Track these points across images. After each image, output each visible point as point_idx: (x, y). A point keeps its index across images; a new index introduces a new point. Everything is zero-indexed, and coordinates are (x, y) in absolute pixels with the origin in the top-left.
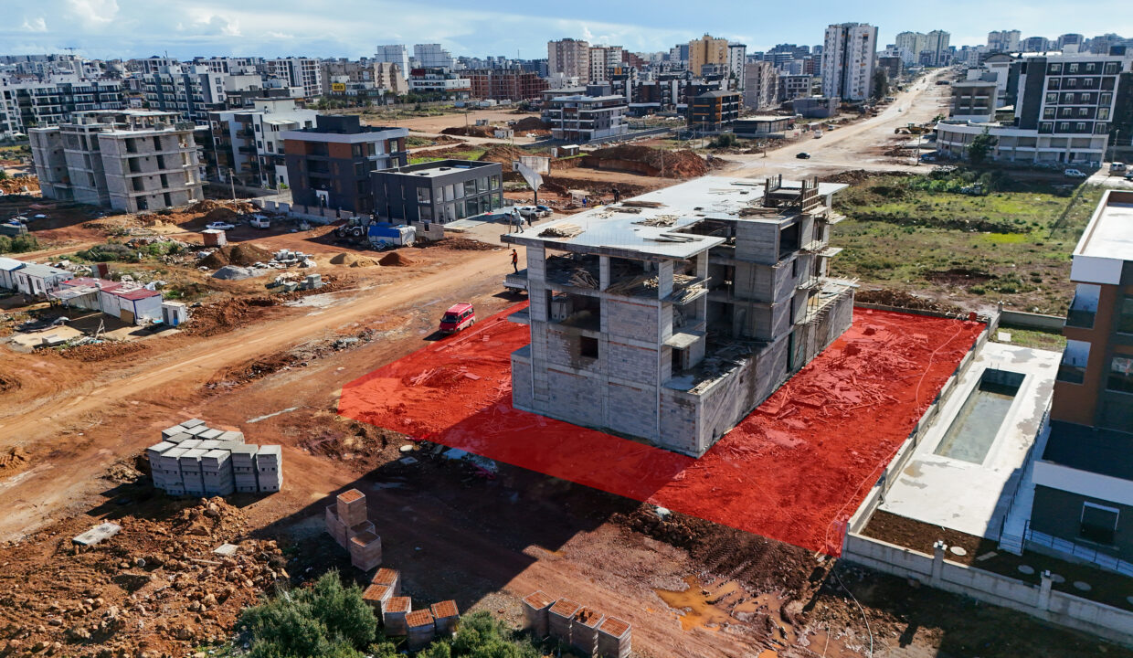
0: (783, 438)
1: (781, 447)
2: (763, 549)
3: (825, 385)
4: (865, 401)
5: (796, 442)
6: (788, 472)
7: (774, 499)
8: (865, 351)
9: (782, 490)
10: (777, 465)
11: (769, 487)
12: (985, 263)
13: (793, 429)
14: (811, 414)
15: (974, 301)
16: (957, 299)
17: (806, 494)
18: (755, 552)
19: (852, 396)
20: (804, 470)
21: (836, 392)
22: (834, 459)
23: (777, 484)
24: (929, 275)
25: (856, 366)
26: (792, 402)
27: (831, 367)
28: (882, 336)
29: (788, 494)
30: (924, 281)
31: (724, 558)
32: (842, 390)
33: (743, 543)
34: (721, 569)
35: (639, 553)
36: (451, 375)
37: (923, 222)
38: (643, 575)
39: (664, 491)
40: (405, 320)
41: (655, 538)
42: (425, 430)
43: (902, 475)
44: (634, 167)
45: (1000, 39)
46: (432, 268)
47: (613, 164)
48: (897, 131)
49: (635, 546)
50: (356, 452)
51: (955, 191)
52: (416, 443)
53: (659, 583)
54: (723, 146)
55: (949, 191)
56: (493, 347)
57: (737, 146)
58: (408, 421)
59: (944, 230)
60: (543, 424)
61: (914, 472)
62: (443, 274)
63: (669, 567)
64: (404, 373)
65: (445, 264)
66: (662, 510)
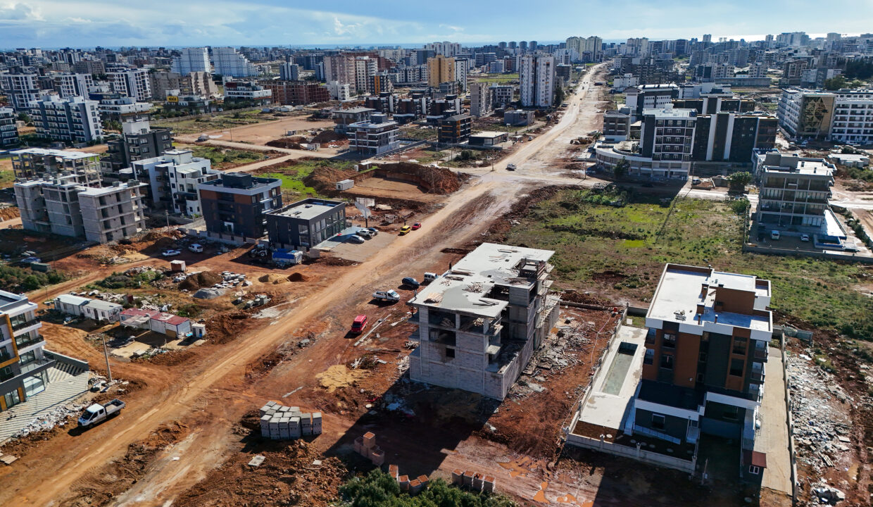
0: (535, 387)
1: (537, 392)
2: (536, 442)
3: (551, 357)
4: (569, 364)
5: (543, 388)
6: (541, 405)
7: (537, 419)
8: (567, 334)
9: (540, 414)
10: (536, 402)
11: (534, 413)
12: (622, 266)
13: (540, 382)
14: (546, 373)
15: (617, 295)
16: (606, 292)
17: (550, 415)
18: (533, 443)
19: (563, 362)
20: (547, 403)
21: (556, 360)
22: (558, 396)
23: (537, 411)
24: (595, 276)
25: (563, 344)
26: (537, 367)
27: (552, 345)
28: (574, 324)
29: (543, 415)
30: (592, 281)
31: (521, 447)
32: (559, 358)
33: (528, 440)
34: (520, 452)
35: (487, 448)
36: (371, 361)
37: (590, 232)
38: (491, 457)
39: (491, 419)
40: (327, 324)
41: (492, 441)
42: (374, 396)
43: (587, 403)
44: (410, 179)
45: (635, 44)
46: (323, 282)
47: (397, 176)
48: (572, 142)
49: (485, 445)
50: (346, 410)
51: (607, 204)
52: (372, 403)
53: (499, 460)
54: (465, 159)
55: (604, 204)
56: (385, 342)
57: (474, 159)
58: (362, 391)
59: (601, 238)
60: (428, 388)
61: (592, 401)
62: (332, 287)
63: (500, 453)
64: (345, 361)
65: (330, 279)
66: (493, 428)
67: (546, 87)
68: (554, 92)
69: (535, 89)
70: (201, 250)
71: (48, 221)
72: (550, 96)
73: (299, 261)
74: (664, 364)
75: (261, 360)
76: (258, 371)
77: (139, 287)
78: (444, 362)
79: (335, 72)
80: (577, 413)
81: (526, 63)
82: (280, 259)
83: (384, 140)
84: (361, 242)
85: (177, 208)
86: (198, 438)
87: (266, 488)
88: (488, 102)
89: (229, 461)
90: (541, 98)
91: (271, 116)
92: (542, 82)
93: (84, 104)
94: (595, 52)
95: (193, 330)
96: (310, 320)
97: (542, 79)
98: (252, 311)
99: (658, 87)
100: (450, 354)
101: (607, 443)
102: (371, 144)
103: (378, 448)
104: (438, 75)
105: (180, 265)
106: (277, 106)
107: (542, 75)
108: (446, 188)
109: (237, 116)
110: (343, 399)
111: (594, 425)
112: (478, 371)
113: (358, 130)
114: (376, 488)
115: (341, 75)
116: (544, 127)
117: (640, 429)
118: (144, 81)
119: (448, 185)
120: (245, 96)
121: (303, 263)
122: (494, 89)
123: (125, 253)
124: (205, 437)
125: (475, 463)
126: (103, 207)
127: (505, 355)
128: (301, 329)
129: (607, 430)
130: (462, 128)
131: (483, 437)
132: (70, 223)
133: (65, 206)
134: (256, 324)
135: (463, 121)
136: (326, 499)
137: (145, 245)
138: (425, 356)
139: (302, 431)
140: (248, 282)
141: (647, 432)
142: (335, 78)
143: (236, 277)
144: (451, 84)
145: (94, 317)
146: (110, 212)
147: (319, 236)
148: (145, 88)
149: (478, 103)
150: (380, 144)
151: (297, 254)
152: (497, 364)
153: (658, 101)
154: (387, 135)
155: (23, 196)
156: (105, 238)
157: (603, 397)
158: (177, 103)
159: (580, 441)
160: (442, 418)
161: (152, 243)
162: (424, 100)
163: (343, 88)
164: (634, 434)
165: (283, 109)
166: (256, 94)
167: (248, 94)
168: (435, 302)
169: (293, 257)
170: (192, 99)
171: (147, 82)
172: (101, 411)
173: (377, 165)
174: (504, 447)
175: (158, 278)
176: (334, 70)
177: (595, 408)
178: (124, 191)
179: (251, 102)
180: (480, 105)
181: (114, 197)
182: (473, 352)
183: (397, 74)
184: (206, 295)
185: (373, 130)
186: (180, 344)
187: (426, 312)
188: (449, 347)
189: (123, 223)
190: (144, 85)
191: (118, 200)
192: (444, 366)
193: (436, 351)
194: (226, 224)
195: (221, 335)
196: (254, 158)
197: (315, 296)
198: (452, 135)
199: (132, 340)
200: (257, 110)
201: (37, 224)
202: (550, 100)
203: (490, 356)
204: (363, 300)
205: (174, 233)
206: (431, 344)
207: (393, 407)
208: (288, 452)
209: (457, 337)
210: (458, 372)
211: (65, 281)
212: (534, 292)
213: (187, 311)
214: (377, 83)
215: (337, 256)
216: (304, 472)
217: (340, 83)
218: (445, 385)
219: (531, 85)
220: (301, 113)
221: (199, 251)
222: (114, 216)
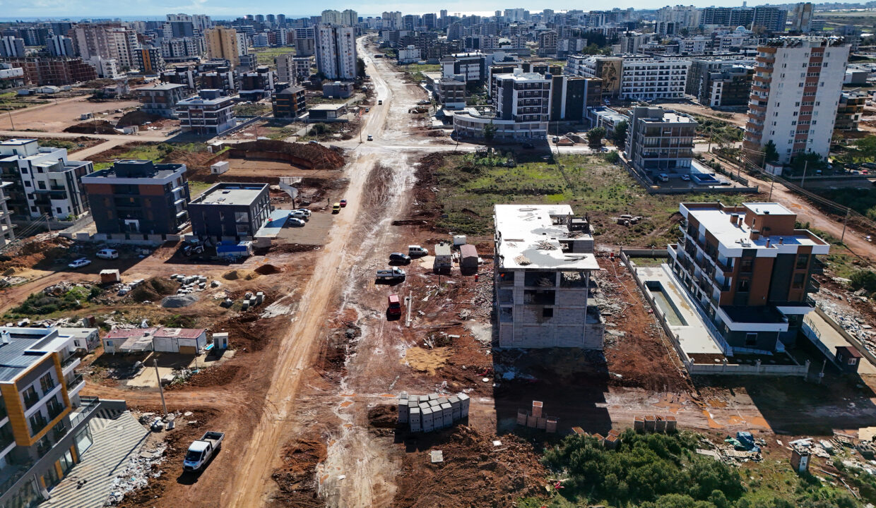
45: (390, 17)
48: (409, 112)
67: (350, 59)
68: (356, 64)
69: (337, 60)
72: (354, 68)
79: (93, 46)
81: (326, 34)
90: (346, 70)
92: (344, 54)
97: (344, 50)
99: (468, 56)
104: (219, 47)
106: (39, 88)
107: (344, 46)
115: (101, 49)
116: (366, 99)
119: (336, 159)
135: (298, 94)
142: (93, 52)
149: (286, 76)
150: (219, 123)
153: (469, 69)
162: (230, 74)
163: (108, 64)
165: (46, 91)
166: (4, 74)
173: (229, 145)
176: (90, 43)
180: (288, 78)
183: (159, 49)
185: (210, 107)
200: (10, 93)
202: (354, 72)
214: (146, 59)
217: (104, 58)
219: (334, 56)
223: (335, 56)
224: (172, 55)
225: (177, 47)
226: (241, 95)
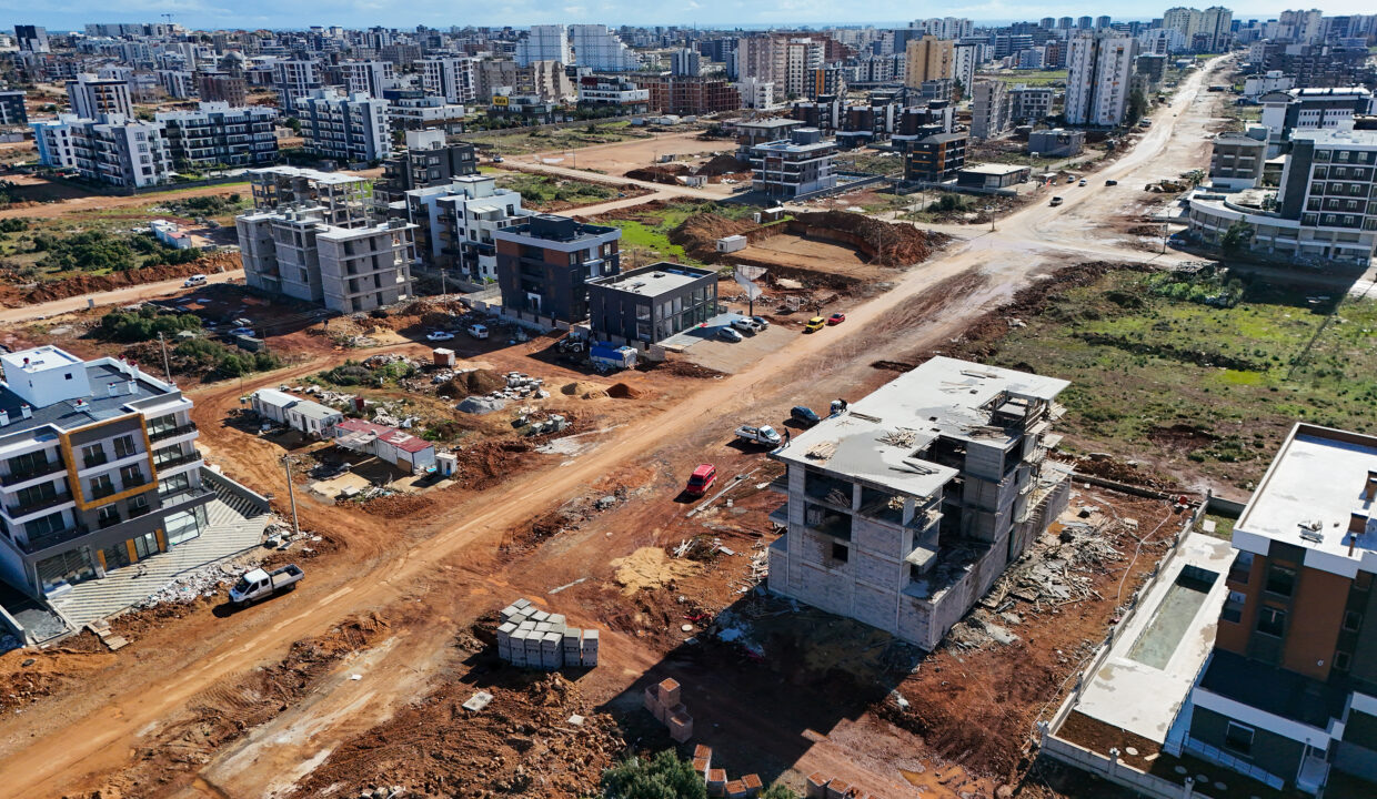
0: (1000, 632)
1: (999, 643)
2: (982, 740)
3: (1039, 579)
5: (1014, 637)
6: (1003, 668)
7: (992, 695)
8: (1079, 538)
9: (998, 686)
10: (995, 661)
11: (987, 682)
12: (1212, 417)
13: (1009, 624)
14: (1024, 608)
15: (1191, 472)
16: (1173, 466)
18: (975, 742)
19: (1062, 591)
20: (1017, 667)
21: (1049, 585)
22: (1041, 657)
23: (994, 680)
24: (1154, 432)
25: (1068, 556)
26: (1010, 595)
27: (1046, 556)
28: (1096, 520)
29: (1004, 689)
30: (1145, 440)
31: (953, 746)
32: (1054, 583)
33: (966, 735)
34: (949, 756)
35: (885, 738)
36: (707, 548)
37: (1157, 351)
38: (889, 757)
39: (903, 685)
40: (651, 473)
41: (898, 725)
42: (699, 610)
43: (1097, 678)
44: (845, 239)
45: (1295, 20)
46: (661, 403)
47: (823, 233)
48: (1148, 188)
49: (882, 732)
50: (647, 629)
51: (1199, 300)
52: (694, 622)
53: (902, 764)
54: (947, 209)
55: (1193, 300)
56: (738, 515)
57: (962, 209)
58: (682, 599)
59: (1178, 362)
60: (797, 610)
61: (1107, 675)
62: (673, 411)
63: (909, 751)
64: (666, 541)
65: (672, 398)
66: (903, 702)
67: (1114, 91)
68: (1126, 99)
69: (1092, 94)
70: (486, 335)
71: (278, 276)
72: (1118, 108)
73: (631, 365)
74: (1264, 626)
75: (530, 525)
76: (521, 542)
77: (379, 387)
78: (828, 567)
79: (754, 64)
80: (1072, 696)
81: (1079, 48)
82: (601, 359)
83: (810, 173)
84: (737, 340)
85: (465, 266)
86: (399, 646)
87: (481, 753)
88: (1003, 116)
89: (436, 695)
90: (1102, 110)
91: (643, 131)
92: (1106, 83)
93: (368, 104)
94: (1219, 34)
95: (439, 462)
96: (624, 465)
97: (1106, 76)
98: (537, 441)
99: (1330, 94)
100: (840, 554)
101: (1123, 766)
102: (788, 179)
103: (684, 710)
104: (923, 68)
105: (446, 356)
106: (657, 117)
107: (1107, 69)
108: (902, 256)
109: (591, 130)
110: (647, 610)
111: (1105, 724)
112: (888, 591)
113: (770, 156)
114: (661, 787)
115: (762, 68)
116: (1099, 160)
117: (1198, 747)
118: (466, 74)
119: (907, 252)
120: (609, 99)
121: (637, 368)
122: (1018, 94)
123: (373, 331)
124: (409, 646)
125: (857, 765)
126: (349, 258)
127: (944, 567)
128: (608, 479)
129: (1129, 738)
130: (948, 155)
131: (882, 716)
132: (306, 280)
133: (300, 253)
134: (539, 462)
135: (951, 145)
136: (575, 791)
137: (405, 322)
138: (794, 551)
139: (564, 658)
140: (543, 392)
141: (1212, 754)
142: (752, 73)
143: (528, 383)
144: (942, 84)
145: (301, 429)
146: (359, 267)
147: (669, 324)
148: (467, 85)
149: (985, 116)
150: (802, 180)
151: (627, 352)
152: (925, 584)
153: (1326, 118)
154: (816, 165)
155: (247, 236)
156: (349, 305)
157: (1131, 669)
158: (506, 107)
159: (1069, 752)
160: (812, 668)
161: (416, 319)
162: (891, 108)
163: (763, 89)
164: (1184, 755)
165: (663, 121)
166: (625, 96)
167: (613, 96)
168: (820, 458)
169: (620, 357)
170: (528, 102)
171: (470, 76)
172: (265, 582)
173: (794, 214)
174: (918, 742)
175: (410, 374)
176: (752, 59)
177: (1112, 689)
178: (382, 236)
179: (614, 109)
180: (988, 120)
181: (367, 245)
182: (883, 556)
183: (857, 69)
184: (474, 407)
185: (793, 156)
186: (414, 484)
187: (801, 474)
188: (838, 541)
189: (378, 285)
190: (466, 80)
191: (373, 248)
192: (828, 573)
193: (815, 545)
194: (531, 296)
195: (479, 474)
196: (601, 196)
197: (642, 425)
198: (928, 167)
199: (344, 470)
200: (625, 122)
201: (265, 280)
202: (1118, 114)
203: (914, 568)
204: (718, 439)
205: (452, 306)
206: (807, 531)
207: (729, 635)
208: (533, 694)
209: (855, 525)
210: (852, 588)
211: (279, 367)
212: (1016, 454)
213: (439, 430)
214: (820, 82)
215: (692, 360)
216: (549, 735)
217: (760, 80)
218: (830, 608)
219: (1086, 86)
220: (690, 127)
221: (482, 335)
222: (365, 272)
223: (1089, 86)
224: (871, 79)
225: (880, 66)
226: (894, 142)
